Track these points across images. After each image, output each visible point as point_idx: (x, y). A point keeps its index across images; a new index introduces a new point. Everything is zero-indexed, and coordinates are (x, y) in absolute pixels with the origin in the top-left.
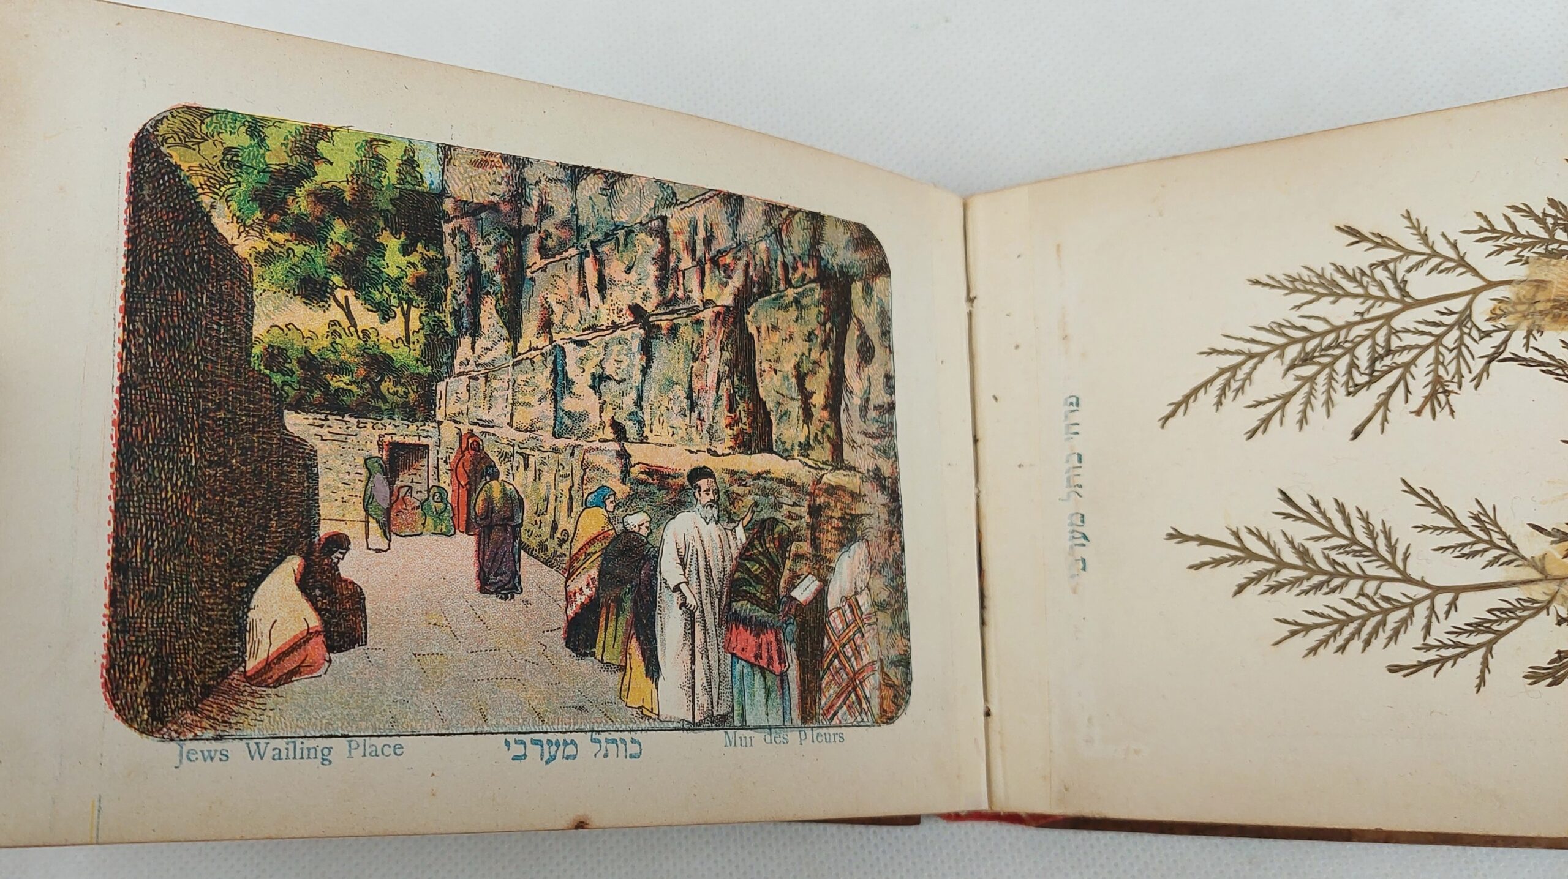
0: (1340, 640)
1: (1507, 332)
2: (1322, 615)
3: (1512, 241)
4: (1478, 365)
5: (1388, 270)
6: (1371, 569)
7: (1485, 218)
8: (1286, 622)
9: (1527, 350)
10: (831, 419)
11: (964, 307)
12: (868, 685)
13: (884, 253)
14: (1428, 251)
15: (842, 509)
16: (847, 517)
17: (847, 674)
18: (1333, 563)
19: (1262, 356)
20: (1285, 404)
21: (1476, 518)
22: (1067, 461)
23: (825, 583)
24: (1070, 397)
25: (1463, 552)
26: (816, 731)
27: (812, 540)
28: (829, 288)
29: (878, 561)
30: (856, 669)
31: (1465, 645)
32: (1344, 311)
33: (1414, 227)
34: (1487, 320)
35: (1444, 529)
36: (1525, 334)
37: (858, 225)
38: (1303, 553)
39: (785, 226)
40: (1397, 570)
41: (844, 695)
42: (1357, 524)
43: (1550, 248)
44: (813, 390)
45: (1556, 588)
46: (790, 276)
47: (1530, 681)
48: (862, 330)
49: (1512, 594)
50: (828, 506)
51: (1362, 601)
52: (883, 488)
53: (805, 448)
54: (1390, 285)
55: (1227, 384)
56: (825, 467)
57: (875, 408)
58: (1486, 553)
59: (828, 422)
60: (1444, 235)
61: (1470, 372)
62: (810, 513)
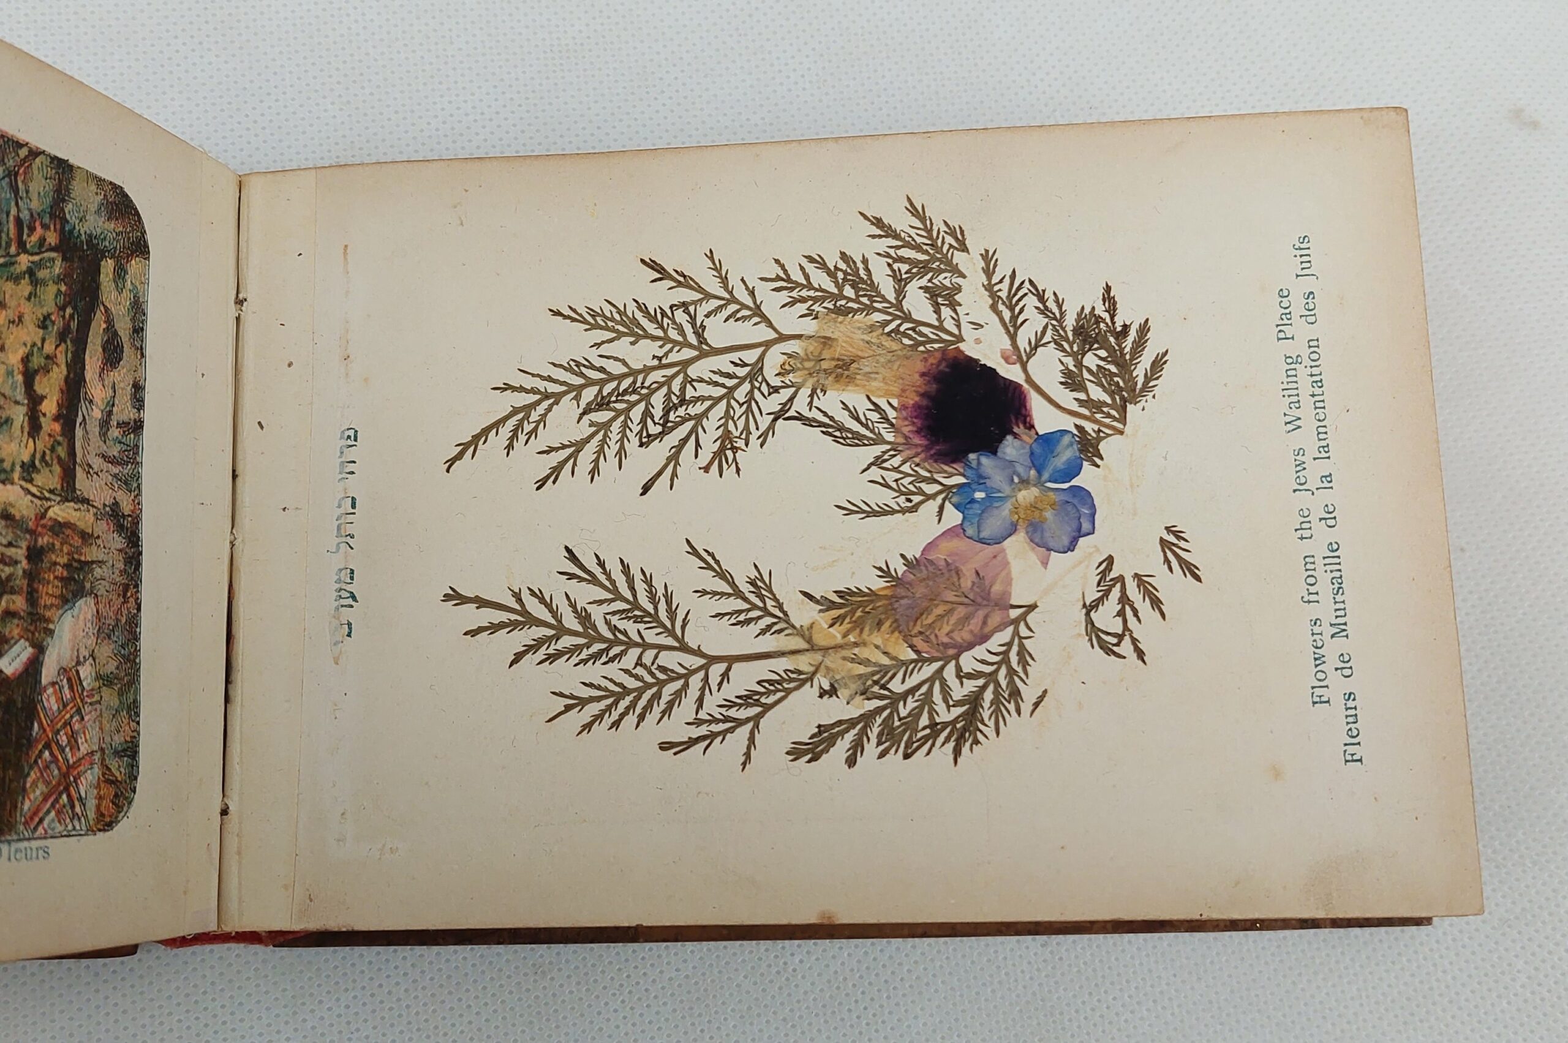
0: (615, 715)
1: (793, 389)
2: (599, 688)
3: (805, 293)
4: (765, 422)
5: (689, 314)
6: (651, 637)
7: (783, 267)
8: (561, 695)
9: (810, 410)
10: (63, 434)
11: (233, 311)
12: (84, 782)
13: (143, 227)
14: (727, 296)
15: (68, 554)
16: (75, 564)
17: (59, 769)
18: (614, 629)
19: (558, 397)
20: (578, 451)
21: (752, 583)
22: (339, 506)
23: (40, 649)
24: (348, 429)
25: (738, 619)
26: (14, 846)
27: (28, 593)
28: (73, 261)
29: (107, 622)
30: (71, 762)
31: (734, 720)
32: (642, 354)
33: (715, 269)
34: (776, 375)
35: (722, 594)
36: (809, 392)
37: (115, 187)
38: (584, 618)
39: (23, 169)
40: (676, 638)
41: (54, 797)
42: (640, 586)
43: (838, 304)
44: (44, 394)
45: (820, 658)
46: (25, 237)
47: (791, 757)
48: (110, 322)
49: (781, 665)
50: (51, 548)
51: (640, 671)
52: (120, 528)
53: (29, 469)
54: (688, 329)
55: (519, 426)
56: (53, 497)
57: (119, 425)
58: (760, 621)
59: (60, 438)
60: (742, 280)
61: (757, 429)
62: (29, 558)
